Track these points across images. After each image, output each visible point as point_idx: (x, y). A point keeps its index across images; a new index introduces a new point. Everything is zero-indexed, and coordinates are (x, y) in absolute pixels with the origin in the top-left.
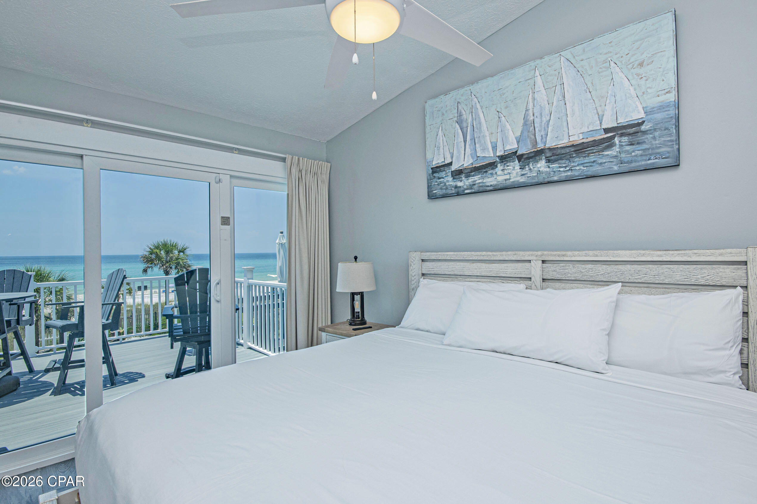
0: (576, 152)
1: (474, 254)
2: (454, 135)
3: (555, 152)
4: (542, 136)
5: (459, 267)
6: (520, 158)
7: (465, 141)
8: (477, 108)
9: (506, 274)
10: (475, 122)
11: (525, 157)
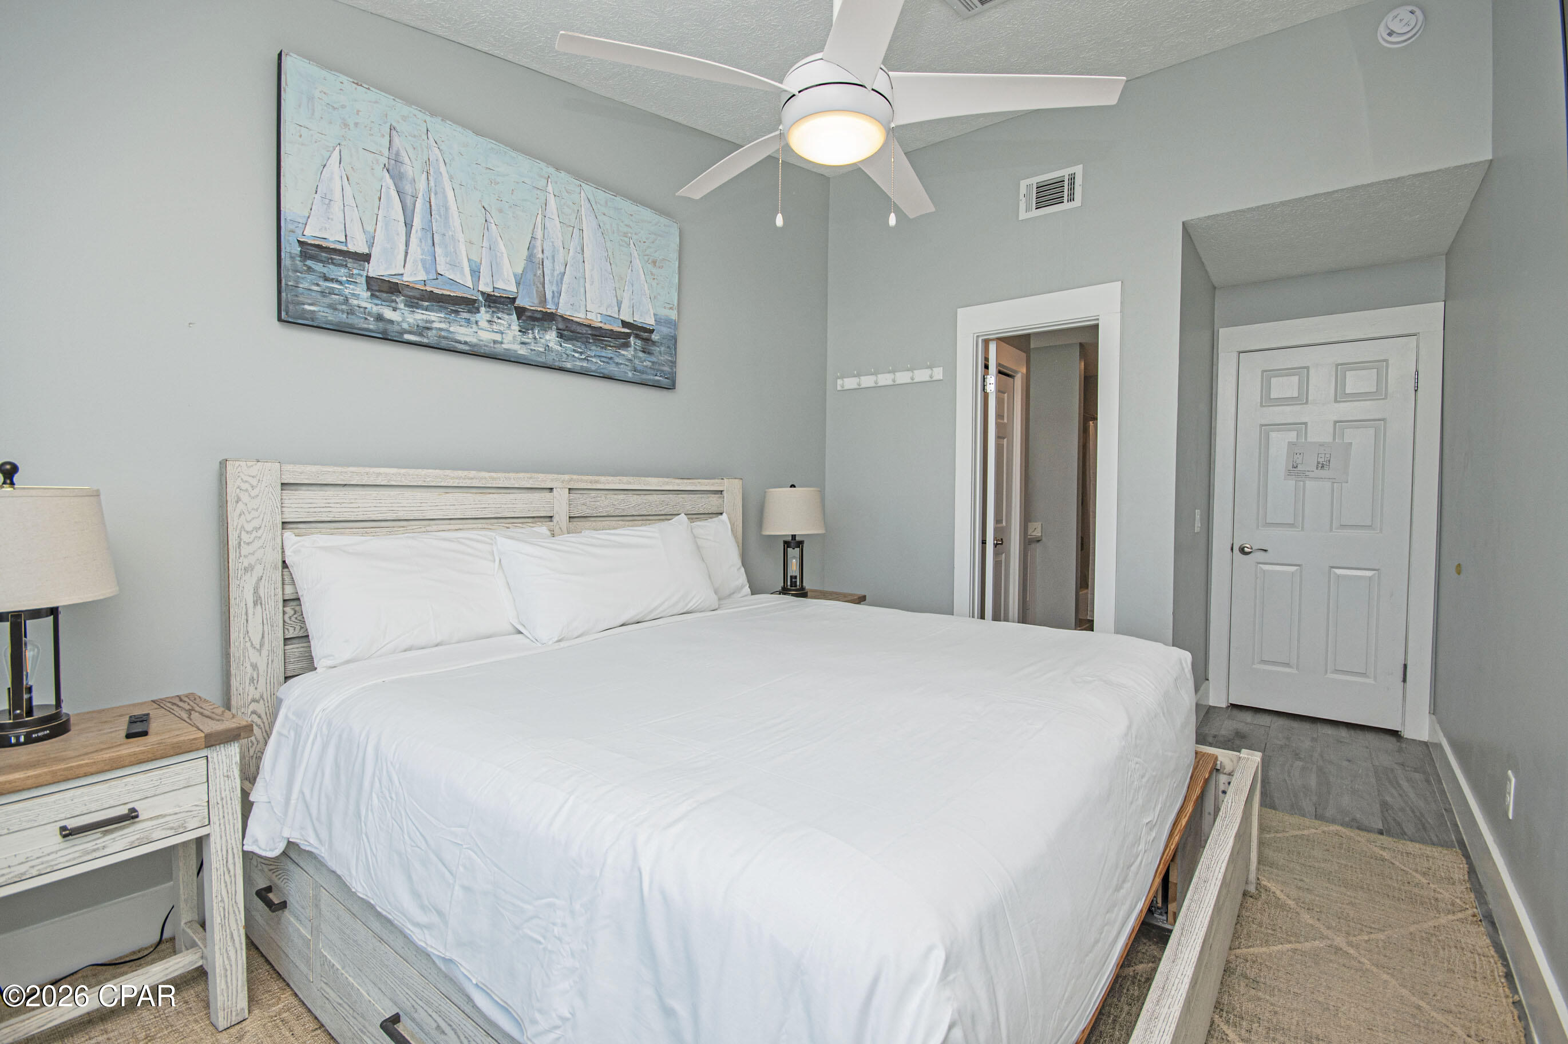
0: (595, 337)
1: (452, 475)
2: (379, 195)
3: (569, 325)
4: (553, 292)
5: (410, 501)
6: (520, 312)
7: (408, 225)
8: (441, 173)
9: (513, 513)
10: (436, 199)
11: (528, 314)
